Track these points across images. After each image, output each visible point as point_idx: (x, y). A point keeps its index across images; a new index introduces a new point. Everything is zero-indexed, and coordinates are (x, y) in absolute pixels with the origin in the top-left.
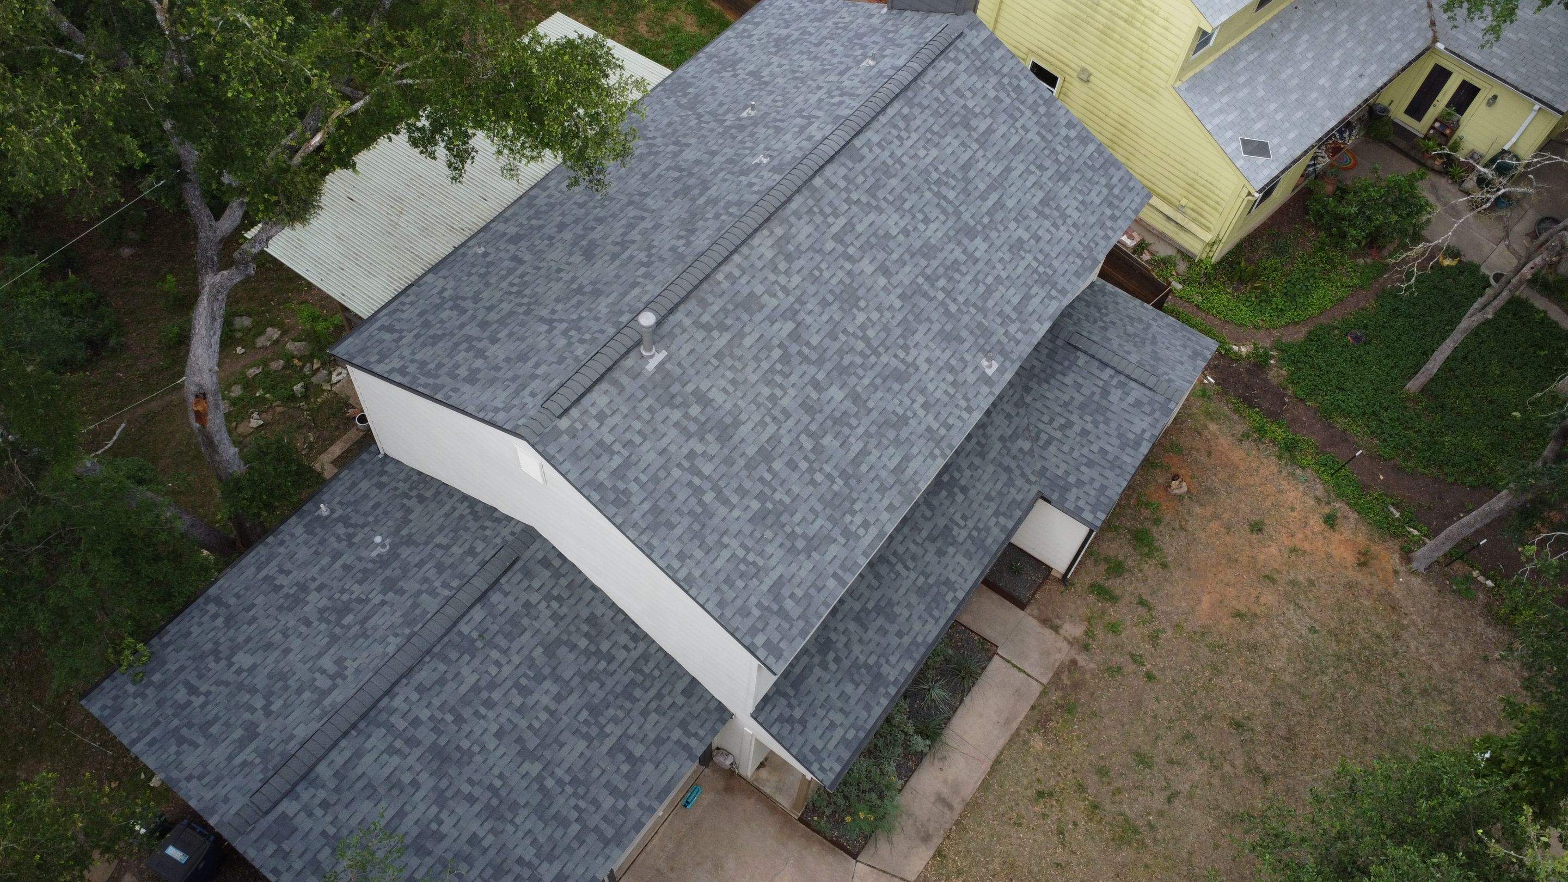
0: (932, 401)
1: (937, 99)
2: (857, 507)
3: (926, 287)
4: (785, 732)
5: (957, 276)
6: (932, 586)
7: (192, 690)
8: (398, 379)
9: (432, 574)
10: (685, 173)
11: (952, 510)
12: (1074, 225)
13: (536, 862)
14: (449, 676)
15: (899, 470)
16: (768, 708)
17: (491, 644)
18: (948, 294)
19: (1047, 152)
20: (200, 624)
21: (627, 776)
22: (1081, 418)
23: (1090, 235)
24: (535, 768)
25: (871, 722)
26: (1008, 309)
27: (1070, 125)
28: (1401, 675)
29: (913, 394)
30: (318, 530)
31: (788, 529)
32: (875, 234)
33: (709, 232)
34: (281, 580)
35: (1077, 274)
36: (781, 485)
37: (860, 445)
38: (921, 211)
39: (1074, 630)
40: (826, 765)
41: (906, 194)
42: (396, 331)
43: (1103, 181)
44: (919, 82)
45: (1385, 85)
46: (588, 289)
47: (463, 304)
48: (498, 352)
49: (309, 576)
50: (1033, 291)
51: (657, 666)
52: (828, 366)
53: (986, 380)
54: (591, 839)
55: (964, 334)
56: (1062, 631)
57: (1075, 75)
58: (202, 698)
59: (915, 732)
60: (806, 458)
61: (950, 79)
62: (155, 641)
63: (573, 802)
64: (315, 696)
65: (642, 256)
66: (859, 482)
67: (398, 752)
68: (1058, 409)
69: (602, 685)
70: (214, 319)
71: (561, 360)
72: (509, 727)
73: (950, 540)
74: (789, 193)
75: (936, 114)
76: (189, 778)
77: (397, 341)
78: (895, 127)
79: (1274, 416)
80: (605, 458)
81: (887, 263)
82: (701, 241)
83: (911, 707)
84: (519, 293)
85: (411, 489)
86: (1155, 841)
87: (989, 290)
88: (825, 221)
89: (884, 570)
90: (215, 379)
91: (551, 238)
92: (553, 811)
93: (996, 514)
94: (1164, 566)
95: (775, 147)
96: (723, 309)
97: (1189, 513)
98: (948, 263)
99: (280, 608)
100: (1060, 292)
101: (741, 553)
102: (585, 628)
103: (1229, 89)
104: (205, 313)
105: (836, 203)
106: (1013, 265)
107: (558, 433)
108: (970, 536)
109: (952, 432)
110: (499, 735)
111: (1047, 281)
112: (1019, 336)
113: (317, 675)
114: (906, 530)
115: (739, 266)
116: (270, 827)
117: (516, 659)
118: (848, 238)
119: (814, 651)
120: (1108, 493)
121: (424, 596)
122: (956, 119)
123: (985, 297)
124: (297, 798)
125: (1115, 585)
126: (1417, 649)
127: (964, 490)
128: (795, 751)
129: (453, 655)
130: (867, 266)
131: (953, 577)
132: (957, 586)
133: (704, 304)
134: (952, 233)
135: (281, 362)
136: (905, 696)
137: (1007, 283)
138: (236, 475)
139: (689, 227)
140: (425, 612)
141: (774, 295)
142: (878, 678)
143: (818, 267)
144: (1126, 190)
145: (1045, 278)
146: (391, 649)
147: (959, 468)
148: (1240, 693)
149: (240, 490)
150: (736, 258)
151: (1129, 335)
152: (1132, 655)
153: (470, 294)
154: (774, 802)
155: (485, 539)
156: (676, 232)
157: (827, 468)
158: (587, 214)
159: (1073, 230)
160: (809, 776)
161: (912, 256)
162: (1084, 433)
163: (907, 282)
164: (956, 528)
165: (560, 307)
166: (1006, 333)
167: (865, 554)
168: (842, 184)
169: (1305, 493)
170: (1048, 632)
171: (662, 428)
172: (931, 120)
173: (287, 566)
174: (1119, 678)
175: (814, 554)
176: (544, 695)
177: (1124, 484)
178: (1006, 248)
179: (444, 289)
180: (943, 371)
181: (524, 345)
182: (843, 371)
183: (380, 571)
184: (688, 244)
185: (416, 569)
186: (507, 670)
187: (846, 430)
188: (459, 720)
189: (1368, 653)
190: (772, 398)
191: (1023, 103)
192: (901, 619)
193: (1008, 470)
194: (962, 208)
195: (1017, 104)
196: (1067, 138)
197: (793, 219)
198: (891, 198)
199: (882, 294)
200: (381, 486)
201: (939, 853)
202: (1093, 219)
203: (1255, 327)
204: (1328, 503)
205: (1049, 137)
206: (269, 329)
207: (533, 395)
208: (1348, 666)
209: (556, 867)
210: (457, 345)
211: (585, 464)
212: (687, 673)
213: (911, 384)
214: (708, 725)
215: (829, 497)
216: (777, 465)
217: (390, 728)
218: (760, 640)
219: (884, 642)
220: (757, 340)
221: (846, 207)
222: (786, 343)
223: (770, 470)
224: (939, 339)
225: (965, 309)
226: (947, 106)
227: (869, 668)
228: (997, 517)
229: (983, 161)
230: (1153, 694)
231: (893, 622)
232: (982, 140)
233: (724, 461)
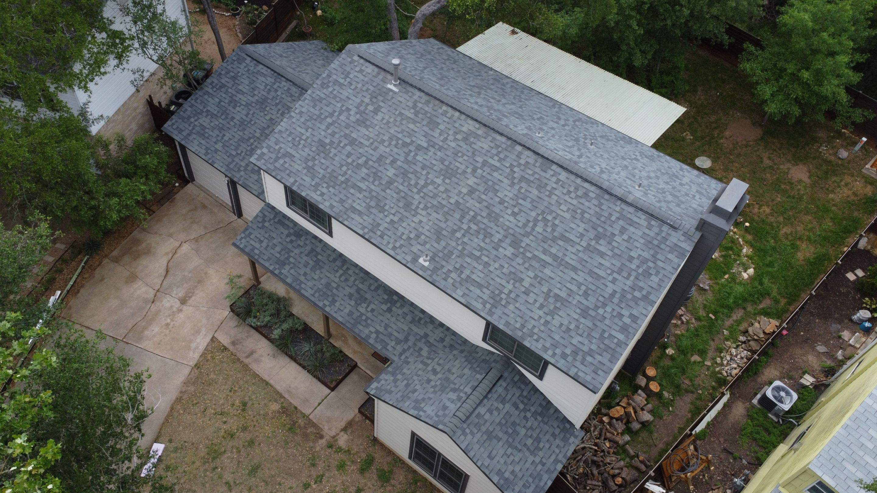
0: (396, 225)
1: (611, 215)
3: (468, 217)
4: (259, 219)
5: (481, 236)
6: (332, 291)
12: (547, 322)
13: (223, 141)
14: (294, 98)
16: (269, 210)
18: (467, 231)
19: (601, 299)
22: (439, 379)
23: (543, 335)
24: (257, 135)
26: (467, 272)
29: (397, 214)
31: (317, 157)
32: (494, 183)
37: (364, 188)
38: (521, 211)
39: (343, 440)
41: (529, 200)
43: (594, 347)
44: (619, 202)
50: (485, 290)
52: (406, 166)
53: (415, 258)
54: (230, 160)
55: (443, 243)
56: (342, 433)
60: (354, 161)
61: (632, 223)
63: (244, 150)
66: (344, 189)
67: (266, 88)
68: (447, 367)
72: (274, 122)
73: (359, 302)
74: (505, 134)
75: (599, 216)
78: (577, 189)
80: (343, 76)
81: (477, 193)
87: (478, 259)
88: (494, 155)
89: (338, 263)
92: (241, 144)
93: (377, 332)
95: (551, 140)
96: (427, 112)
98: (489, 230)
100: (490, 310)
105: (508, 159)
106: (501, 275)
108: (362, 314)
109: (379, 239)
110: (271, 119)
112: (450, 281)
114: (362, 275)
115: (453, 116)
118: (485, 168)
119: (296, 229)
120: (387, 395)
122: (600, 230)
123: (471, 255)
125: (373, 474)
127: (389, 310)
130: (471, 181)
131: (337, 304)
132: (333, 307)
133: (427, 103)
134: (511, 231)
137: (486, 271)
141: (440, 135)
142: (282, 264)
144: (593, 367)
145: (498, 299)
147: (402, 306)
150: (457, 114)
151: (513, 425)
152: (322, 476)
157: (349, 172)
159: (542, 321)
161: (487, 207)
163: (468, 205)
164: (366, 305)
166: (449, 271)
168: (522, 162)
170: (343, 424)
171: (360, 96)
172: (592, 212)
174: (308, 464)
178: (513, 270)
180: (416, 232)
182: (405, 174)
187: (371, 179)
191: (637, 278)
192: (313, 275)
194: (531, 237)
195: (634, 274)
196: (621, 316)
197: (490, 138)
198: (523, 191)
199: (456, 191)
201: (226, 349)
202: (557, 337)
205: (616, 300)
209: (220, 148)
211: (339, 69)
213: (405, 214)
215: (335, 174)
217: (274, 83)
219: (301, 266)
220: (413, 130)
221: (508, 165)
222: (414, 144)
223: (345, 145)
224: (436, 227)
225: (459, 242)
226: (608, 222)
227: (288, 259)
228: (375, 332)
229: (574, 250)
230: (294, 486)
231: (311, 269)
232: (591, 249)
233: (348, 124)
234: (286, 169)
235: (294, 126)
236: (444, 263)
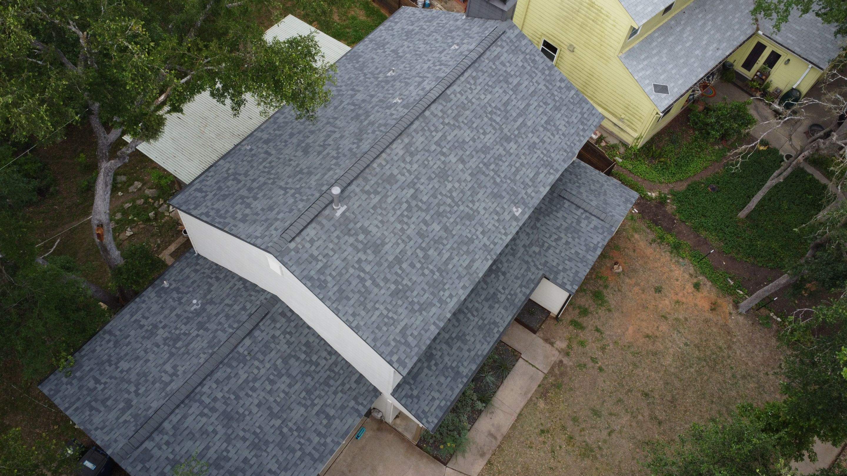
0: (486, 230)
1: (491, 67)
2: (446, 287)
3: (484, 169)
4: (408, 403)
5: (501, 163)
6: (486, 325)
7: (97, 381)
8: (205, 219)
9: (223, 320)
10: (357, 107)
11: (497, 285)
12: (563, 134)
14: (232, 375)
15: (469, 267)
16: (400, 390)
17: (255, 358)
18: (496, 172)
19: (549, 95)
20: (101, 345)
21: (325, 426)
22: (566, 235)
23: (571, 139)
24: (278, 422)
25: (454, 397)
26: (527, 180)
27: (562, 80)
28: (732, 368)
29: (476, 227)
30: (162, 295)
31: (410, 299)
32: (457, 141)
33: (369, 141)
34: (143, 322)
35: (564, 161)
36: (407, 276)
37: (449, 254)
38: (482, 128)
39: (561, 344)
40: (430, 420)
41: (474, 119)
42: (204, 192)
43: (579, 110)
44: (481, 58)
45: (731, 54)
46: (305, 171)
47: (239, 178)
48: (258, 205)
49: (158, 320)
50: (541, 170)
51: (342, 368)
52: (432, 212)
53: (516, 219)
55: (504, 194)
56: (555, 345)
57: (566, 47)
58: (102, 386)
59: (478, 400)
60: (419, 261)
61: (498, 57)
62: (77, 354)
63: (297, 440)
64: (162, 386)
65: (334, 153)
66: (448, 273)
67: (205, 415)
68: (554, 231)
69: (313, 378)
70: (107, 186)
71: (291, 211)
72: (264, 401)
73: (496, 300)
74: (412, 120)
75: (490, 76)
76: (96, 429)
77: (204, 197)
78: (468, 83)
79: (669, 230)
80: (314, 263)
81: (464, 156)
82: (365, 146)
83: (476, 385)
84: (269, 173)
85: (212, 273)
86: (602, 455)
87: (518, 170)
88: (431, 135)
89: (461, 317)
90: (107, 217)
91: (286, 141)
92: (287, 445)
93: (521, 286)
94: (610, 310)
95: (405, 94)
96: (377, 183)
97: (623, 282)
98: (496, 156)
99: (143, 337)
100: (554, 170)
101: (385, 312)
102: (304, 349)
103: (646, 58)
104: (102, 182)
105: (437, 124)
106: (531, 156)
107: (289, 250)
108: (507, 298)
109: (497, 247)
110: (259, 405)
111: (548, 165)
112: (533, 194)
113: (163, 374)
114: (473, 295)
115: (385, 159)
116: (138, 456)
117: (268, 366)
118: (443, 144)
119: (424, 360)
120: (579, 275)
121: (219, 332)
122: (501, 78)
123: (515, 174)
124: (153, 440)
125: (583, 320)
126: (741, 354)
127: (504, 274)
128: (414, 412)
129: (234, 364)
130: (453, 159)
131: (497, 320)
132: (499, 324)
133: (366, 180)
134: (498, 140)
135: (142, 200)
136: (473, 381)
137: (527, 166)
138: (119, 266)
139: (359, 137)
140: (220, 341)
141: (404, 175)
142: (458, 373)
143: (427, 159)
144: (591, 115)
145: (547, 163)
146: (202, 361)
147: (501, 263)
148: (647, 378)
149: (121, 274)
150: (384, 155)
151: (592, 191)
152: (592, 358)
153: (243, 172)
154: (403, 436)
155: (251, 301)
156: (352, 140)
157: (431, 267)
158: (305, 129)
159: (562, 137)
160: (421, 425)
161: (477, 152)
162: (567, 243)
163: (474, 167)
164: (499, 294)
165: (290, 180)
166: (526, 193)
167: (449, 312)
168: (440, 114)
169: (684, 272)
170: (548, 346)
171: (344, 247)
173: (147, 314)
174: (584, 370)
175: (424, 312)
176: (282, 384)
177: (588, 271)
178: (526, 147)
179: (229, 169)
180: (493, 214)
181: (271, 202)
182: (439, 214)
183: (196, 318)
184: (358, 147)
185: (215, 317)
186: (263, 371)
187: (441, 247)
188: (238, 398)
189: (714, 356)
190: (402, 230)
191: (537, 69)
192: (470, 343)
193: (527, 262)
194: (504, 126)
195: (534, 69)
196: (560, 87)
197: (414, 134)
198: (466, 122)
199: (461, 173)
200: (196, 271)
201: (489, 462)
202: (573, 131)
203: (660, 182)
204: (696, 277)
205: (550, 87)
206: (136, 182)
207: (276, 229)
208: (704, 363)
210: (236, 200)
211: (303, 267)
212: (357, 372)
213: (476, 221)
214: (369, 398)
215: (432, 282)
216: (404, 266)
217: (201, 402)
218: (395, 358)
219: (461, 355)
220: (395, 199)
221: (442, 127)
222: (410, 200)
223: (401, 268)
224: (490, 197)
225: (504, 181)
226: (497, 71)
227: (452, 368)
228: (521, 288)
229: (515, 101)
230: (602, 379)
231: (465, 344)
232: (515, 89)
233: (377, 264)
234: (420, 333)
235: (369, 322)
236: (520, 197)
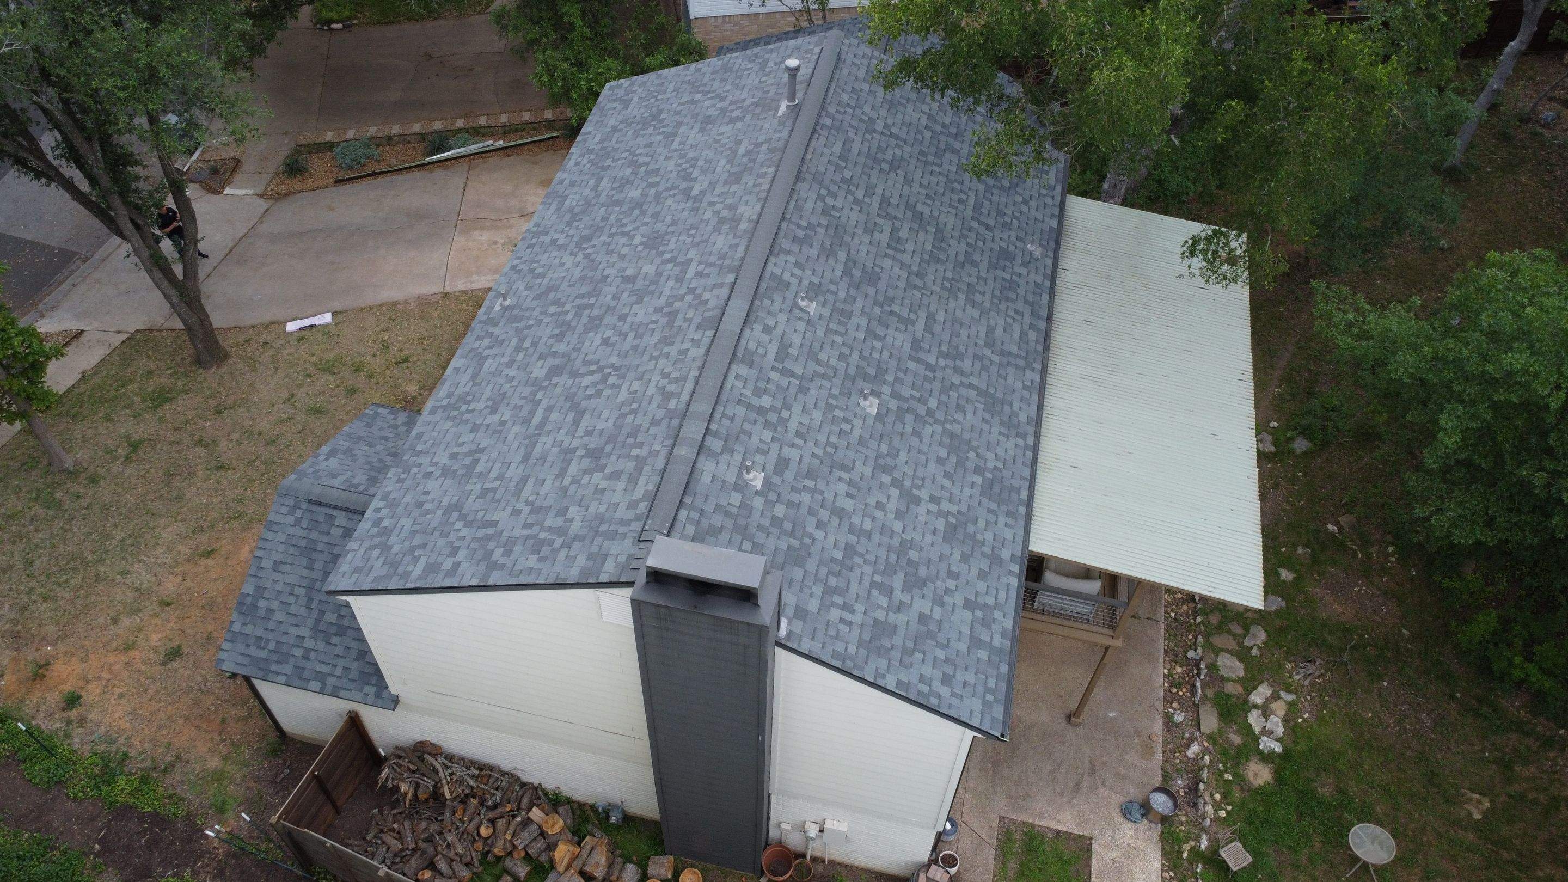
1: (641, 445)
3: (585, 301)
5: (556, 332)
12: (429, 475)
18: (561, 314)
23: (407, 482)
26: (494, 352)
29: (569, 238)
31: (634, 125)
32: (653, 292)
38: (614, 344)
41: (637, 342)
43: (395, 548)
46: (885, 166)
50: (469, 385)
52: (650, 199)
55: (534, 304)
60: (640, 154)
61: (633, 481)
65: (857, 192)
66: (593, 174)
71: (854, 90)
75: (636, 433)
78: (677, 380)
81: (630, 286)
82: (810, 198)
86: (305, 370)
87: (519, 349)
88: (706, 262)
91: (969, 245)
96: (754, 160)
98: (569, 333)
100: (438, 407)
101: (661, 97)
105: (703, 280)
106: (497, 387)
118: (677, 269)
123: (522, 340)
130: (649, 269)
134: (574, 355)
137: (500, 369)
139: (832, 218)
143: (693, 236)
145: (458, 405)
156: (843, 216)
157: (621, 162)
161: (608, 309)
165: (897, 150)
166: (491, 334)
168: (706, 296)
169: (98, 724)
171: (753, 93)
172: (638, 421)
178: (509, 394)
180: (546, 270)
181: (900, 117)
182: (637, 206)
187: (616, 185)
190: (684, 157)
191: (528, 537)
194: (570, 381)
195: (535, 530)
196: (454, 551)
197: (736, 241)
198: (651, 326)
199: (625, 265)
202: (406, 499)
204: (69, 722)
205: (481, 533)
207: (855, 64)
208: (91, 558)
213: (572, 244)
216: (660, 138)
220: (716, 168)
221: (693, 286)
222: (691, 184)
223: (664, 133)
224: (558, 283)
225: (540, 317)
226: (626, 450)
229: (560, 438)
232: (568, 456)
233: (699, 113)
235: (675, 79)
